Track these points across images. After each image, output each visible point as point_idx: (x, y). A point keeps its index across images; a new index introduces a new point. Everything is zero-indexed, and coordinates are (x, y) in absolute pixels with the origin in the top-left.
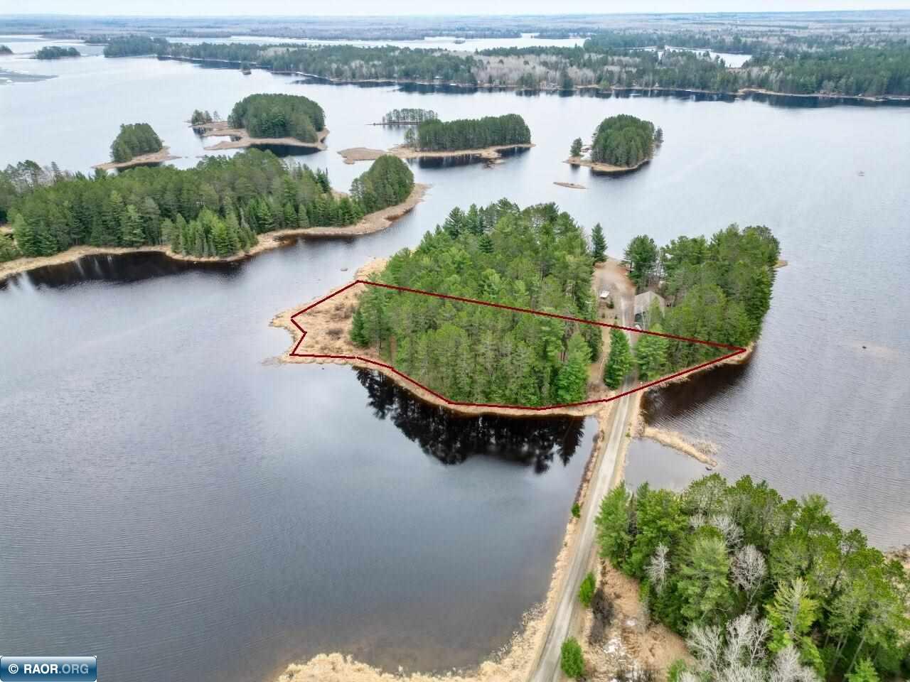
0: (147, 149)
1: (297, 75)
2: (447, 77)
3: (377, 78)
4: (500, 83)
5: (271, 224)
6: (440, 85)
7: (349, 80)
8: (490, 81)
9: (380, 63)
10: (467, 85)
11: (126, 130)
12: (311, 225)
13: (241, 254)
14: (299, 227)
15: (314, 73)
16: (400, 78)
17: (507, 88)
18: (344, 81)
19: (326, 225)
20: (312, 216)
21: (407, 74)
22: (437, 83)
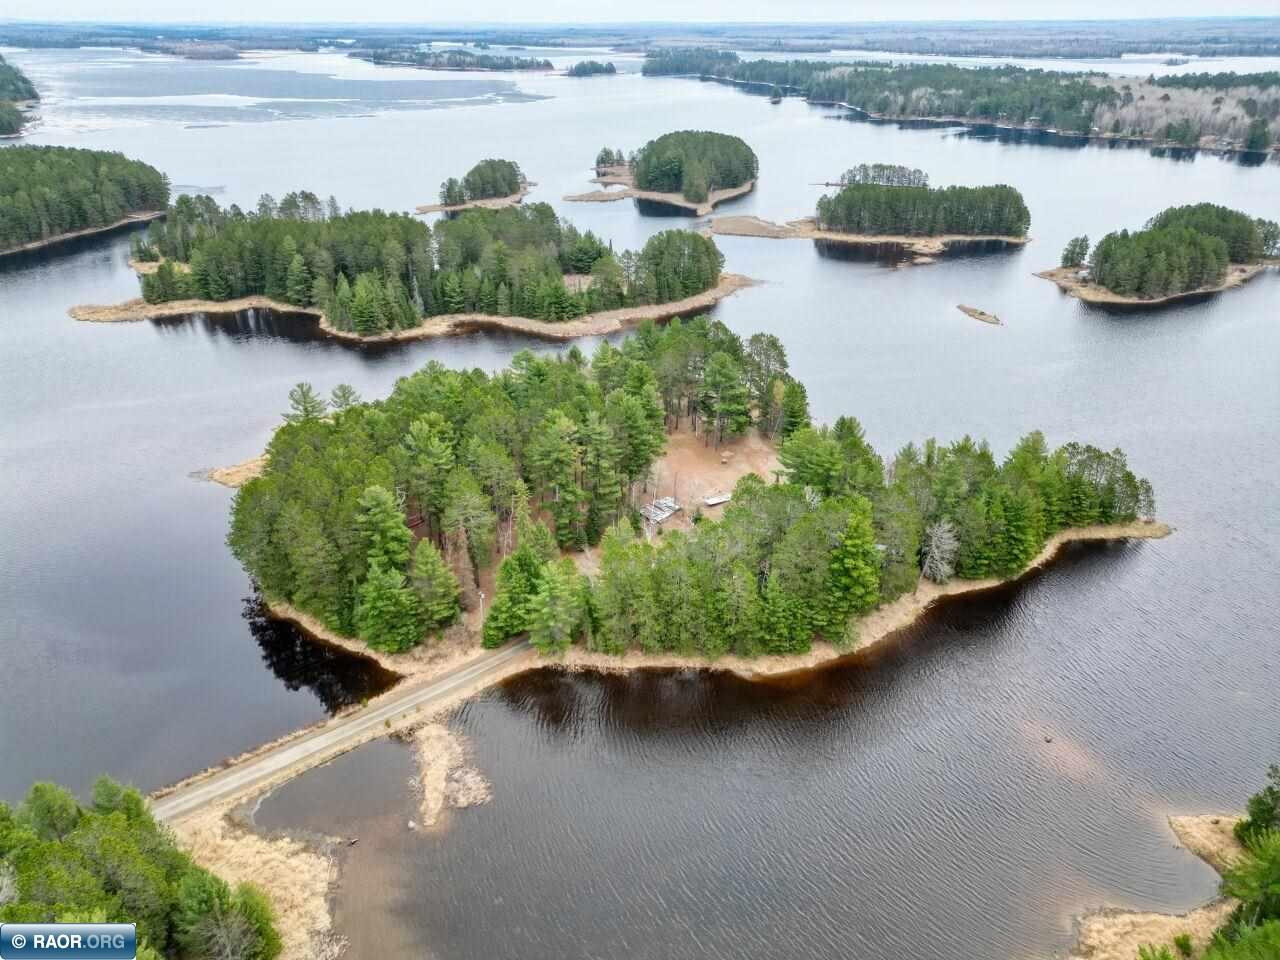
0: (491, 192)
1: (841, 107)
2: (1047, 118)
3: (939, 115)
4: (1133, 133)
5: (459, 303)
6: (1032, 130)
7: (894, 117)
8: (1117, 128)
9: (961, 92)
10: (1071, 133)
11: (491, 165)
12: (511, 313)
13: (388, 335)
14: (496, 313)
15: (857, 105)
16: (973, 116)
17: (1144, 141)
18: (887, 118)
19: (530, 316)
20: (515, 301)
21: (985, 111)
22: (1028, 126)
